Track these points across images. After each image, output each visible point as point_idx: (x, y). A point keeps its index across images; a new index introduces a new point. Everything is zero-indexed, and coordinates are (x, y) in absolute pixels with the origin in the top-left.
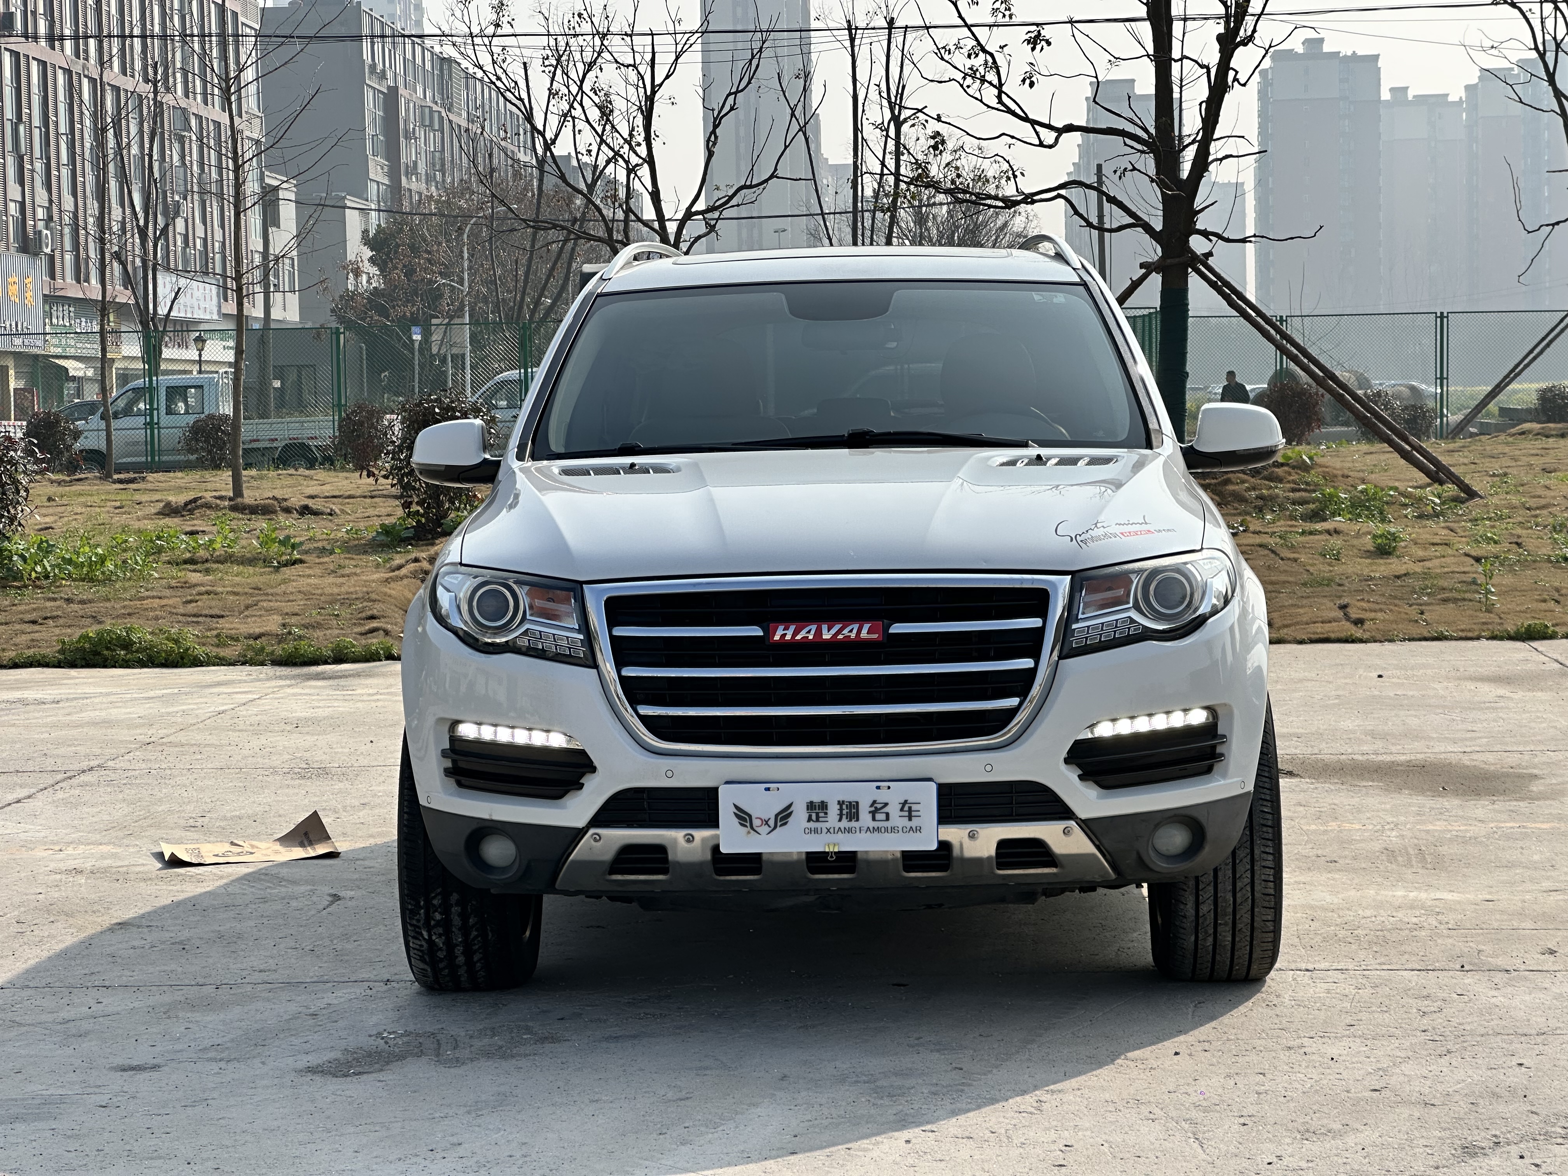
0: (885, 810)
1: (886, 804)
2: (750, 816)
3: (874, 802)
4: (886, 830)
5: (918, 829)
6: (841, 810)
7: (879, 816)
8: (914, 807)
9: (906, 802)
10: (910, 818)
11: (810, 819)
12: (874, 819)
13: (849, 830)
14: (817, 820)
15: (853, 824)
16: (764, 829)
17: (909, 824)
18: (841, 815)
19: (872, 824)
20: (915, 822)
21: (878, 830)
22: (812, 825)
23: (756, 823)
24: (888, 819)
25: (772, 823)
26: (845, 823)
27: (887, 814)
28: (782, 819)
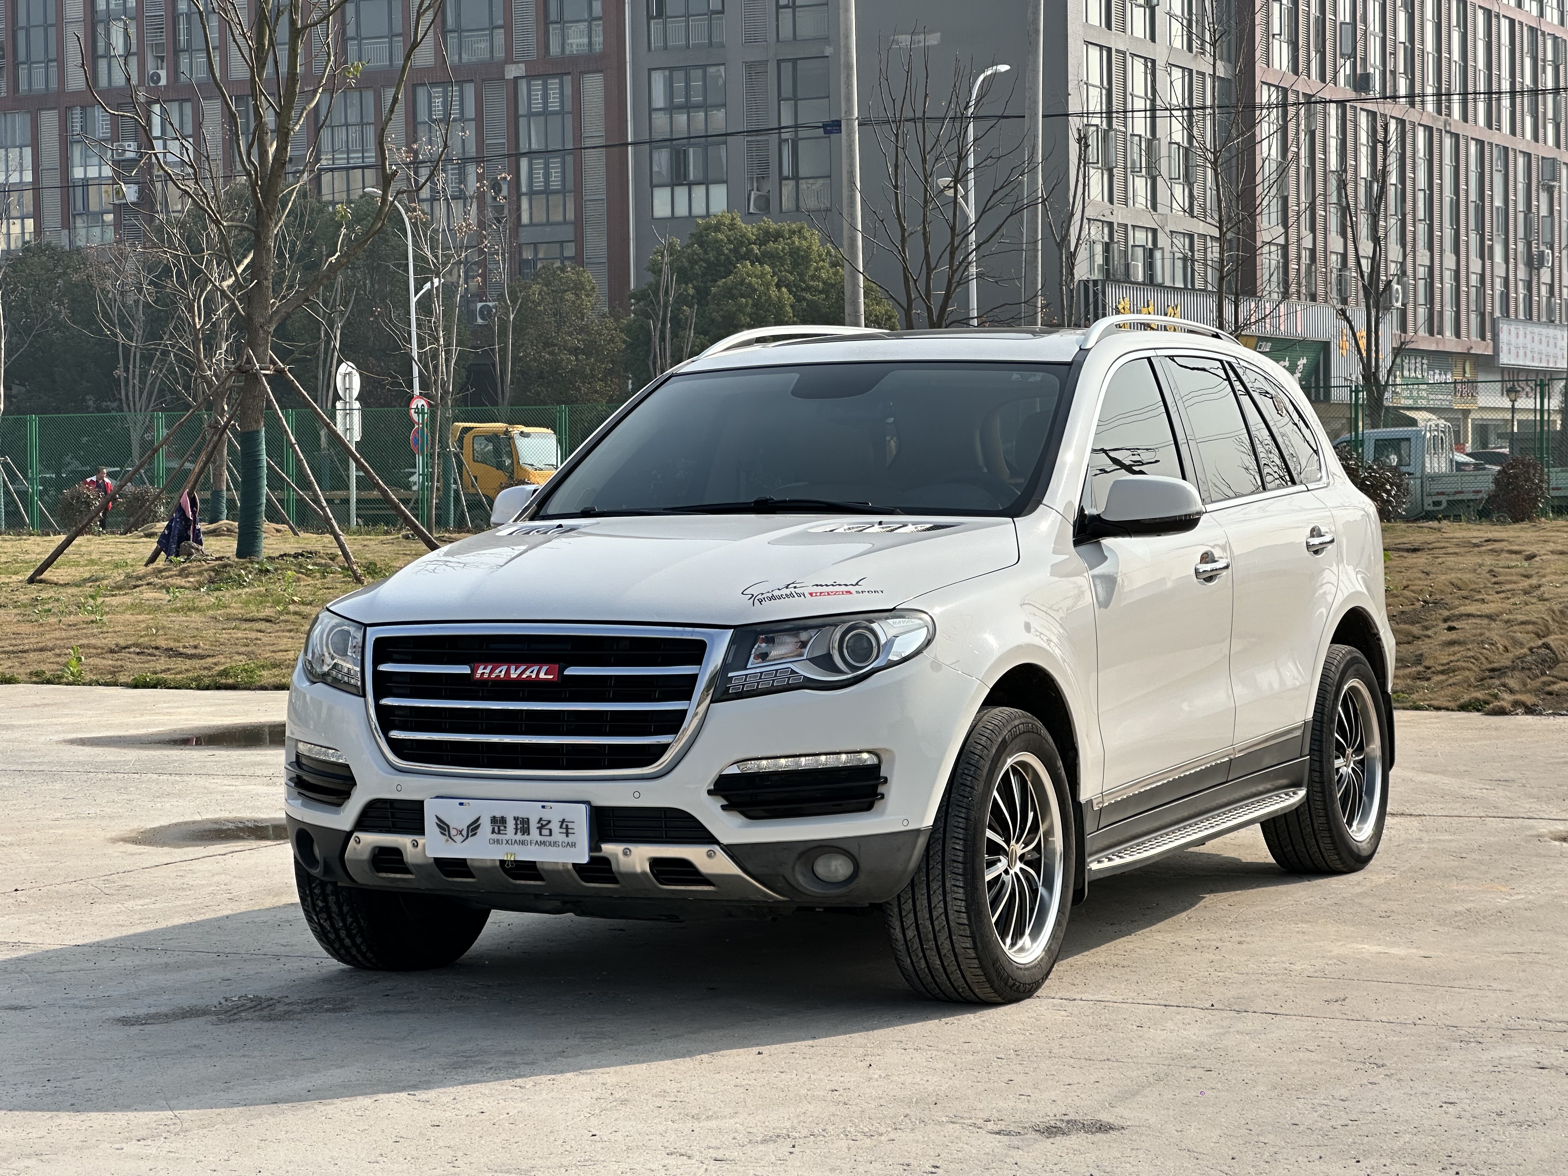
0: (548, 827)
1: (549, 822)
2: (448, 826)
3: (541, 819)
4: (550, 844)
5: (573, 845)
6: (516, 824)
7: (545, 832)
8: (570, 825)
9: (563, 821)
10: (567, 834)
11: (493, 832)
12: (541, 834)
13: (523, 843)
14: (499, 833)
15: (526, 837)
16: (459, 838)
17: (566, 840)
18: (516, 829)
19: (539, 838)
20: (571, 839)
21: (543, 843)
22: (495, 836)
23: (453, 832)
24: (551, 835)
25: (465, 833)
26: (519, 837)
27: (550, 830)
28: (473, 830)
